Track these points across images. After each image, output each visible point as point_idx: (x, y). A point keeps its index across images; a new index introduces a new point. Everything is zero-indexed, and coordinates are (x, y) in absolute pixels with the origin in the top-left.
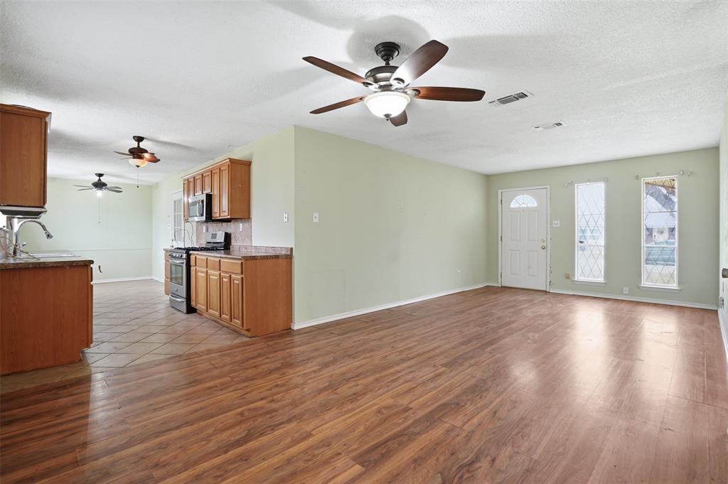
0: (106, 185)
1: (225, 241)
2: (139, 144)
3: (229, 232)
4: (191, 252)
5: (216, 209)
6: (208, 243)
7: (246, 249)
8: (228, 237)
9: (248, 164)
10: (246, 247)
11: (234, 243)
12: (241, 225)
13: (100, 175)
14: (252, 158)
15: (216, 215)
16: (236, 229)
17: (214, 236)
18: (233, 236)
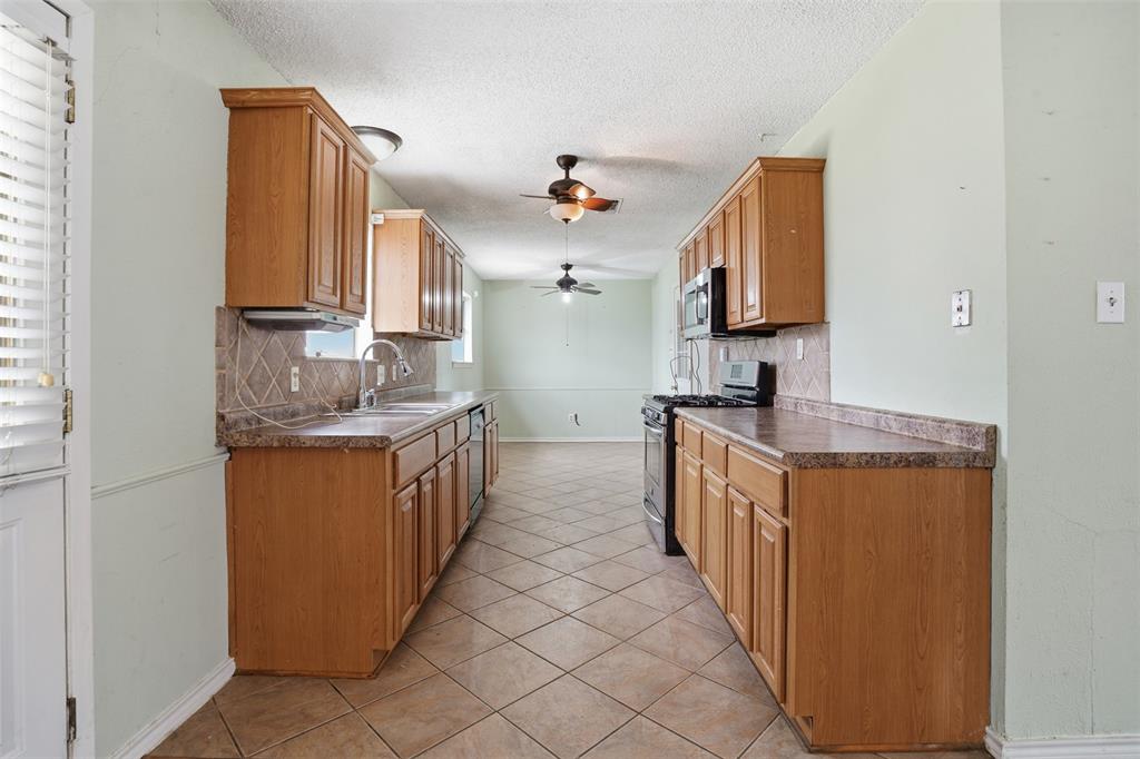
0: (575, 282)
1: (759, 385)
2: (567, 174)
3: (770, 362)
4: (677, 410)
5: (733, 304)
6: (727, 386)
7: (813, 408)
8: (767, 374)
9: (814, 169)
10: (812, 405)
11: (782, 390)
12: (800, 341)
13: (568, 267)
14: (826, 150)
15: (734, 319)
16: (788, 353)
17: (736, 371)
18: (780, 372)
